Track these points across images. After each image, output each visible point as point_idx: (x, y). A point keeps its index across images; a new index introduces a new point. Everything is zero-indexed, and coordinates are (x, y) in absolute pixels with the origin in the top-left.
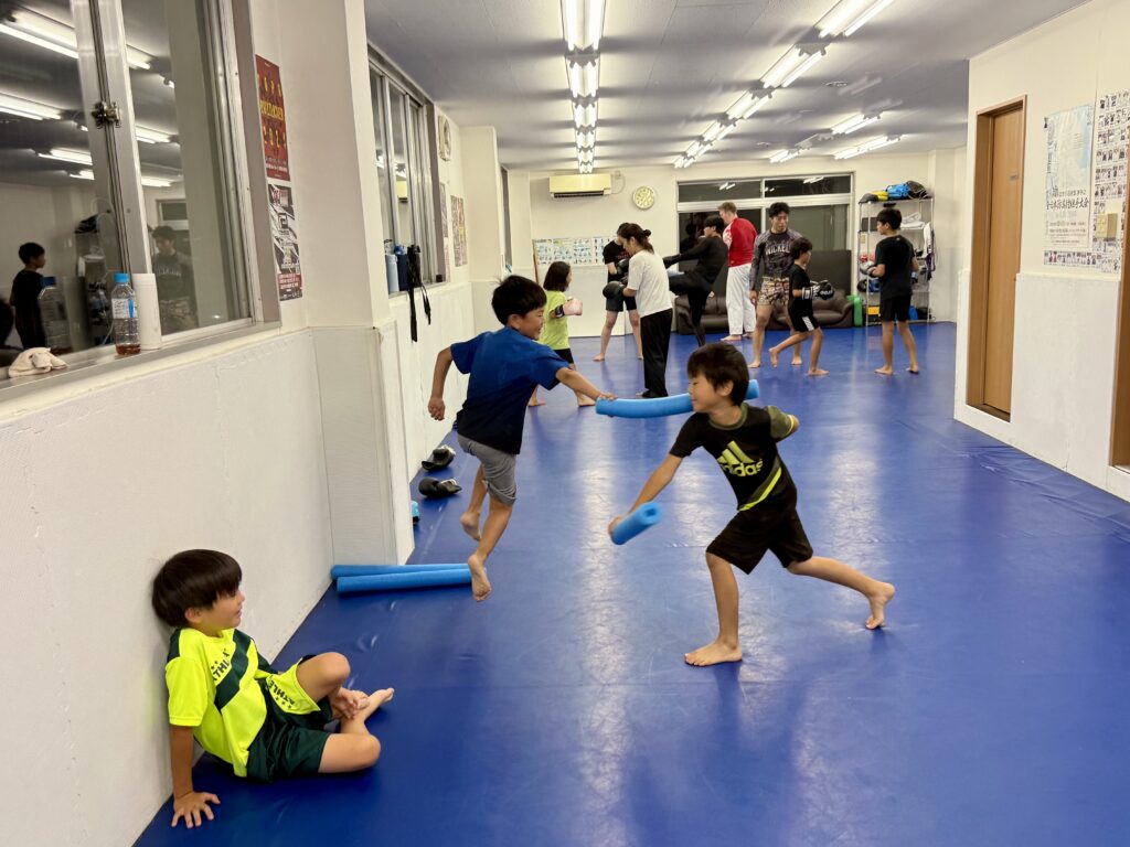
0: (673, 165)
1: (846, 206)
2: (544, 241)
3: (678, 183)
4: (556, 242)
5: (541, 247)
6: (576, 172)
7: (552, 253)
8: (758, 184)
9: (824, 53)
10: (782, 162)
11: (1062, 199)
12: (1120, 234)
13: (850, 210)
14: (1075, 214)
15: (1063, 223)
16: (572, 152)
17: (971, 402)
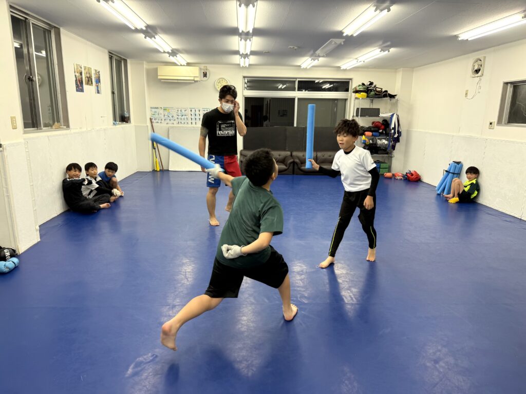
0: (239, 65)
1: (346, 100)
2: (157, 108)
3: (244, 77)
4: (164, 109)
5: (155, 112)
7: (162, 116)
8: (295, 81)
10: (308, 68)
13: (348, 103)
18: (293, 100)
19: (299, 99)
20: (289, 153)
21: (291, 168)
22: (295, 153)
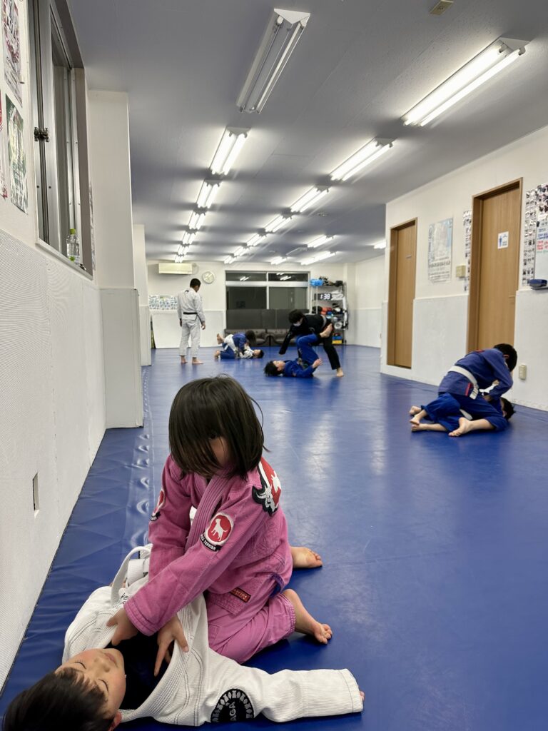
0: (223, 262)
1: (305, 288)
2: (155, 297)
3: (226, 271)
5: (153, 300)
6: (173, 262)
7: (159, 303)
8: (265, 274)
9: (328, 191)
10: (278, 263)
11: (437, 262)
12: (467, 274)
13: (308, 290)
14: (443, 268)
15: (437, 273)
16: (178, 248)
17: (389, 363)
18: (264, 288)
19: (270, 288)
20: (264, 330)
21: (268, 341)
22: (269, 331)
